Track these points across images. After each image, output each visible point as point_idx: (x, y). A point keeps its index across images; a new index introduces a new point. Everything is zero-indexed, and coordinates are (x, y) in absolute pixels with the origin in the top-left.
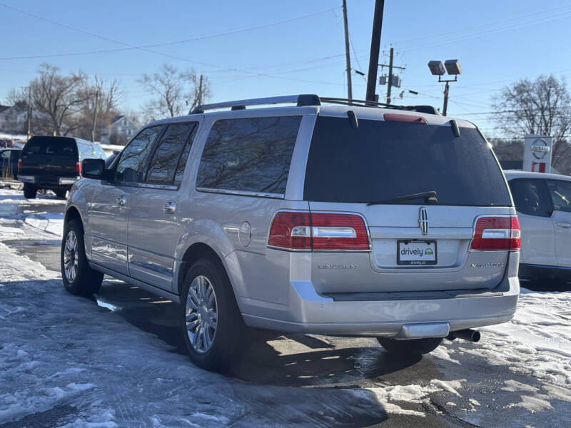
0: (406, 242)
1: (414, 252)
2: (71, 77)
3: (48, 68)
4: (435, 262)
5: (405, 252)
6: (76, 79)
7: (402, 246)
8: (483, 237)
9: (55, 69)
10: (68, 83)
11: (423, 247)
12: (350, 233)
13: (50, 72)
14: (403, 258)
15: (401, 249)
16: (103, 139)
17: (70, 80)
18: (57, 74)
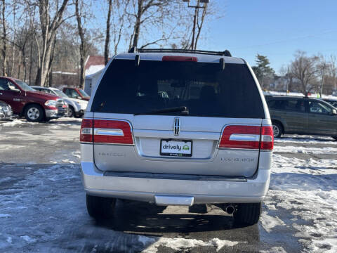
0: (168, 140)
1: (174, 148)
2: (313, 57)
3: (300, 52)
4: (191, 155)
5: (166, 147)
6: (316, 58)
7: (164, 143)
8: (230, 139)
9: (303, 53)
10: (311, 61)
11: (182, 144)
12: (120, 133)
13: (301, 55)
14: (164, 151)
15: (163, 145)
16: (334, 93)
17: (312, 59)
18: (305, 56)
